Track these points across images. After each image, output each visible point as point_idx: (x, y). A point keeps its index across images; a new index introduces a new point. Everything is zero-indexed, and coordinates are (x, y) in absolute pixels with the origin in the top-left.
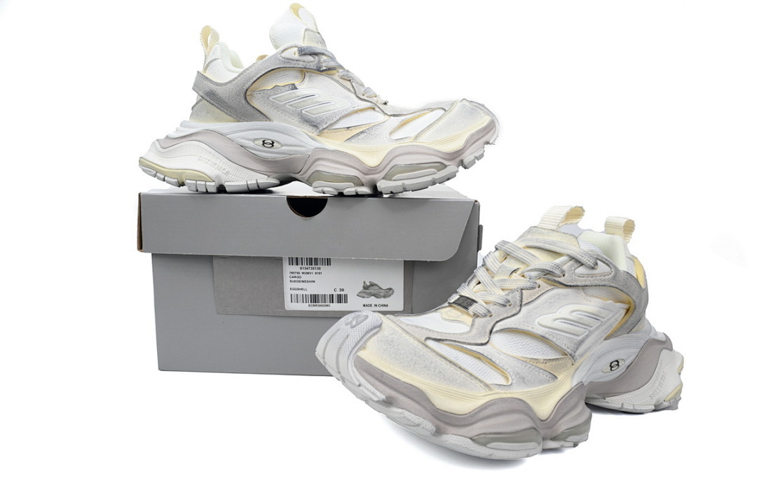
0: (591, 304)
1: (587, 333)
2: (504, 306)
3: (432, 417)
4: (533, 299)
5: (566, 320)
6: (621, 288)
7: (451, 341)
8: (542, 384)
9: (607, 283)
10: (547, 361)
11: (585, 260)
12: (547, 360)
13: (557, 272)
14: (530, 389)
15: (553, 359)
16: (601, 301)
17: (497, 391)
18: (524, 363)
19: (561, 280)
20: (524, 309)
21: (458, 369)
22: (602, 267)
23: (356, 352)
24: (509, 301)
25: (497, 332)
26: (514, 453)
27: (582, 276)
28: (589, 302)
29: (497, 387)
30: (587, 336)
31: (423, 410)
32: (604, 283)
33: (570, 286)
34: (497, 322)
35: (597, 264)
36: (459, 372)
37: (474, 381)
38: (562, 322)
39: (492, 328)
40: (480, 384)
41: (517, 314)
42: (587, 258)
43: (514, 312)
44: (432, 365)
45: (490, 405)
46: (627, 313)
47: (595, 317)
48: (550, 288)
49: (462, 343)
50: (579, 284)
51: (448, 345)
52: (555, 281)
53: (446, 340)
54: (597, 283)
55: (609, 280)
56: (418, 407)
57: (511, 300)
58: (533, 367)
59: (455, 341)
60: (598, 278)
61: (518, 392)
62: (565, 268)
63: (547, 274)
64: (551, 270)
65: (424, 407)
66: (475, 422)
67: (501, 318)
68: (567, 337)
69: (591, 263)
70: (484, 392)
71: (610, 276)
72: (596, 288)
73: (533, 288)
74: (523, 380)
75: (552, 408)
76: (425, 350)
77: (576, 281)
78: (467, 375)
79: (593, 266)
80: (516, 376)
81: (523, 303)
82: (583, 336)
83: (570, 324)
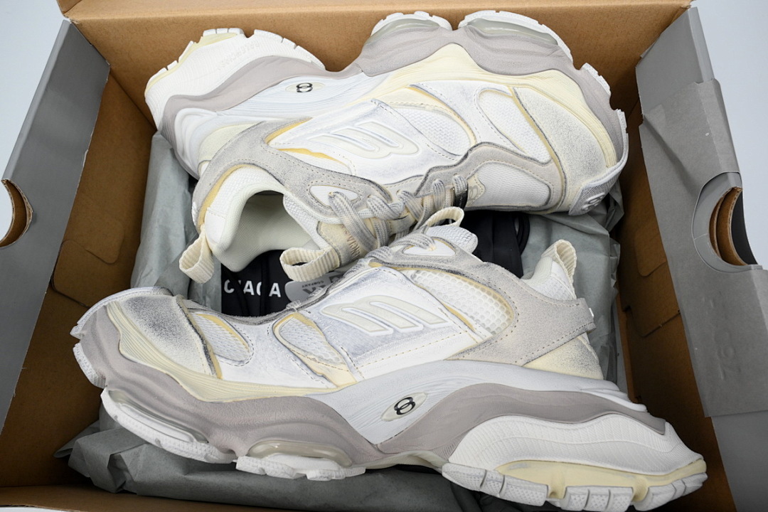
12: (420, 107)
15: (411, 106)
25: (458, 155)
30: (357, 120)
34: (455, 167)
38: (391, 143)
39: (462, 160)
41: (433, 169)
43: (435, 172)
67: (447, 170)
81: (423, 178)
82: (365, 122)
83: (383, 138)
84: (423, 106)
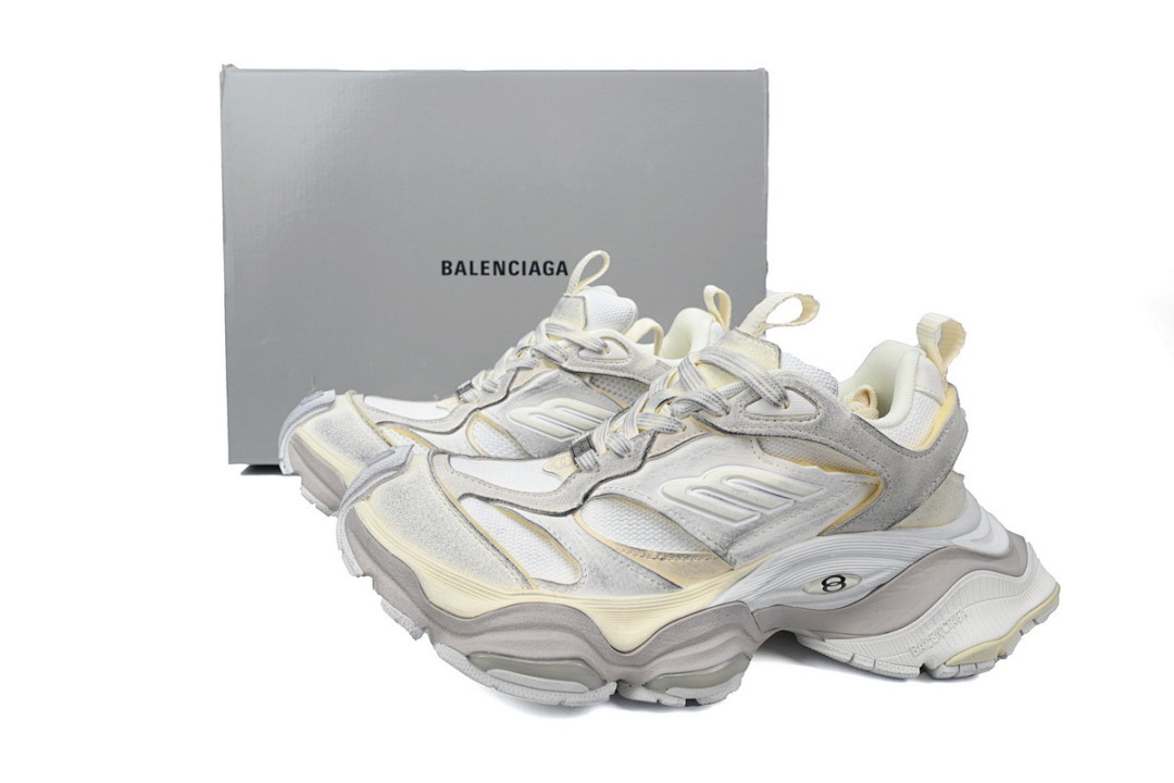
0: (770, 470)
1: (755, 518)
2: (621, 457)
3: (419, 613)
4: (665, 450)
5: (711, 491)
6: (833, 443)
7: (505, 502)
8: (642, 592)
9: (804, 433)
10: (663, 556)
11: (763, 389)
12: (666, 555)
13: (714, 407)
14: (611, 598)
15: (679, 556)
16: (791, 464)
17: (541, 590)
18: (614, 555)
19: (719, 422)
20: (648, 466)
21: (490, 547)
22: (797, 404)
23: (353, 502)
24: (629, 450)
25: (597, 497)
26: (536, 692)
27: (756, 417)
28: (767, 466)
29: (544, 584)
30: (757, 524)
31: (407, 599)
32: (796, 432)
33: (731, 433)
34: (602, 482)
35: (786, 398)
36: (490, 553)
37: (509, 570)
38: (703, 494)
39: (591, 491)
40: (517, 577)
41: (635, 471)
42: (767, 385)
43: (632, 468)
44: (449, 536)
45: (517, 611)
46: (870, 495)
47: (778, 492)
48: (699, 433)
49: (523, 508)
50: (748, 430)
51: (500, 508)
52: (706, 422)
53: (502, 501)
54: (781, 431)
55: (806, 428)
56: (401, 594)
57: (632, 449)
58: (628, 562)
59: (511, 504)
60: (785, 423)
61: (579, 599)
62: (732, 402)
63: (697, 409)
64: (705, 403)
65: (411, 597)
66: (481, 633)
67: (612, 475)
68: (707, 520)
69: (773, 394)
70: (518, 587)
71: (812, 421)
72: (786, 440)
73: (673, 431)
74: (602, 580)
75: (646, 635)
76: (451, 513)
77: (742, 424)
78: (502, 558)
79: (775, 400)
80: (592, 572)
81: (649, 455)
82: (744, 523)
83: (718, 498)
84: (661, 557)
